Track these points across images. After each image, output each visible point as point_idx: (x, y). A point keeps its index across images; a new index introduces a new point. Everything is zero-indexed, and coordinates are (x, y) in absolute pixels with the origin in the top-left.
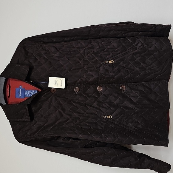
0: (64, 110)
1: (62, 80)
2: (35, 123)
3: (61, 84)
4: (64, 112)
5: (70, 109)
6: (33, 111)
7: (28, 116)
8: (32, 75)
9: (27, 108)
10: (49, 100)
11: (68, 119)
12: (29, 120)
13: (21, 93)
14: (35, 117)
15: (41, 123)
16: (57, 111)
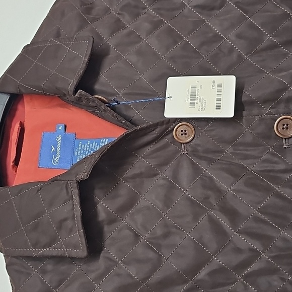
0: (232, 214)
1: (220, 85)
2: (108, 270)
3: (219, 100)
4: (234, 223)
5: (260, 211)
6: (102, 216)
7: (78, 236)
8: (103, 77)
9: (76, 199)
10: (167, 172)
11: (255, 254)
12: (82, 252)
13: (58, 149)
14: (107, 241)
15: (132, 271)
16: (203, 220)
